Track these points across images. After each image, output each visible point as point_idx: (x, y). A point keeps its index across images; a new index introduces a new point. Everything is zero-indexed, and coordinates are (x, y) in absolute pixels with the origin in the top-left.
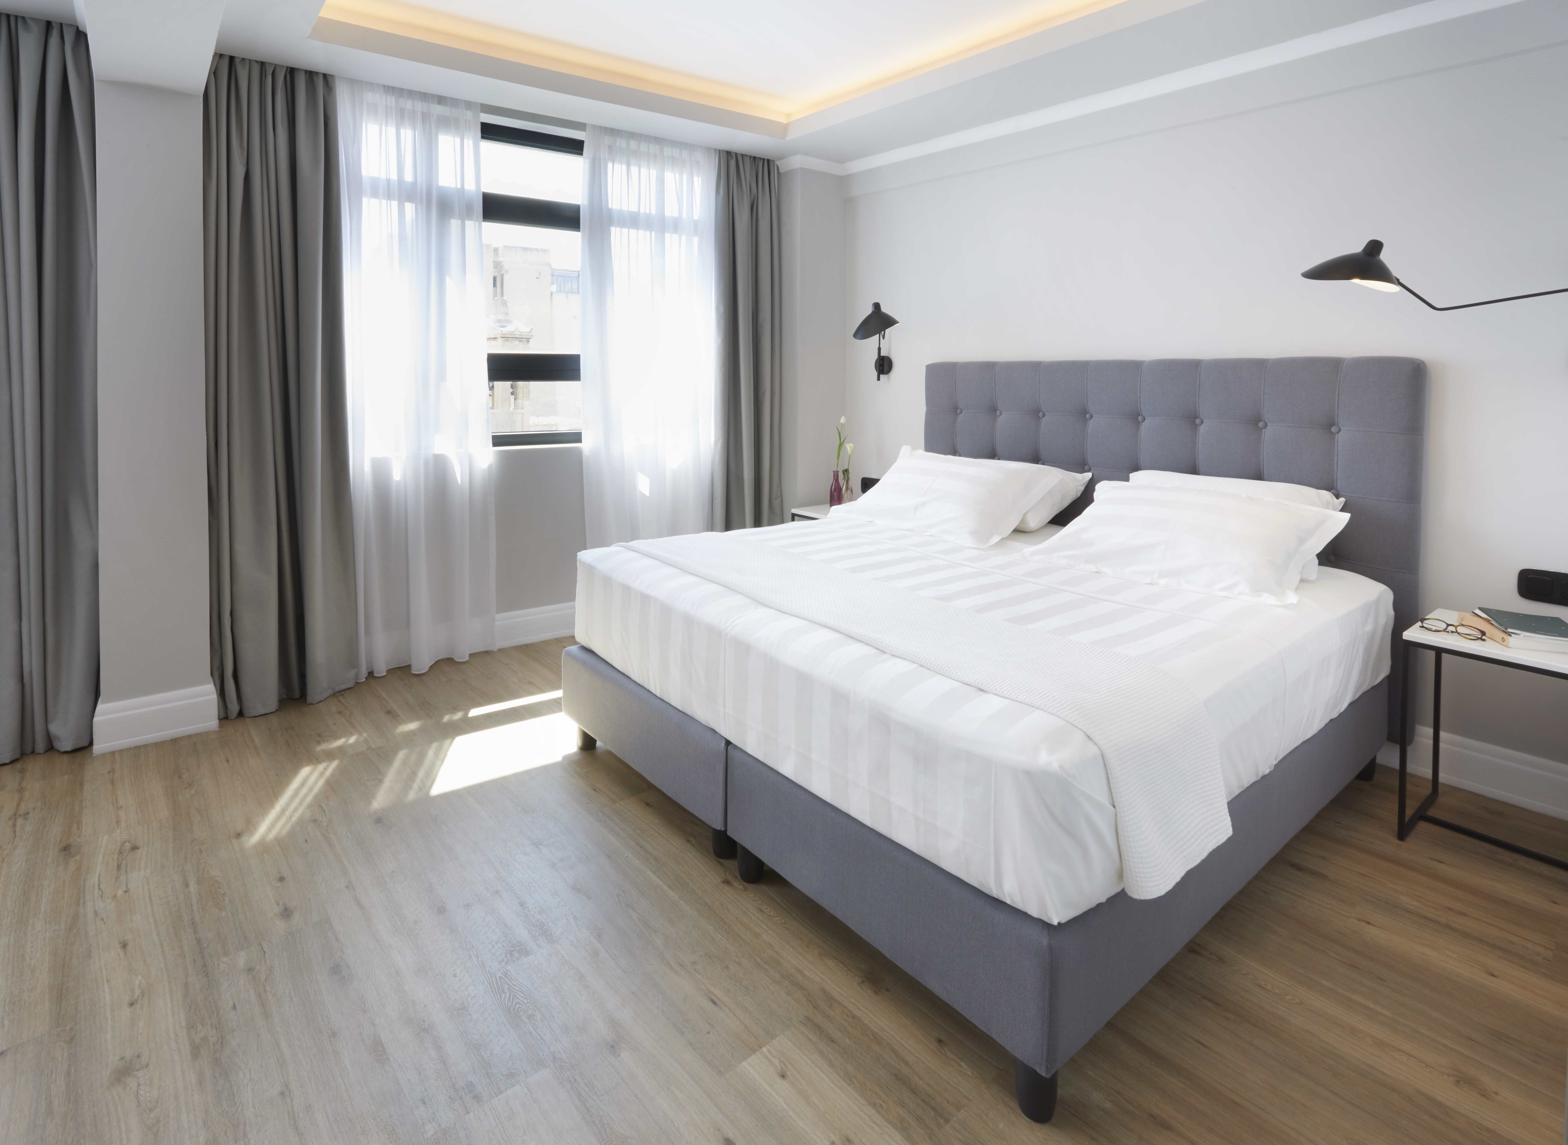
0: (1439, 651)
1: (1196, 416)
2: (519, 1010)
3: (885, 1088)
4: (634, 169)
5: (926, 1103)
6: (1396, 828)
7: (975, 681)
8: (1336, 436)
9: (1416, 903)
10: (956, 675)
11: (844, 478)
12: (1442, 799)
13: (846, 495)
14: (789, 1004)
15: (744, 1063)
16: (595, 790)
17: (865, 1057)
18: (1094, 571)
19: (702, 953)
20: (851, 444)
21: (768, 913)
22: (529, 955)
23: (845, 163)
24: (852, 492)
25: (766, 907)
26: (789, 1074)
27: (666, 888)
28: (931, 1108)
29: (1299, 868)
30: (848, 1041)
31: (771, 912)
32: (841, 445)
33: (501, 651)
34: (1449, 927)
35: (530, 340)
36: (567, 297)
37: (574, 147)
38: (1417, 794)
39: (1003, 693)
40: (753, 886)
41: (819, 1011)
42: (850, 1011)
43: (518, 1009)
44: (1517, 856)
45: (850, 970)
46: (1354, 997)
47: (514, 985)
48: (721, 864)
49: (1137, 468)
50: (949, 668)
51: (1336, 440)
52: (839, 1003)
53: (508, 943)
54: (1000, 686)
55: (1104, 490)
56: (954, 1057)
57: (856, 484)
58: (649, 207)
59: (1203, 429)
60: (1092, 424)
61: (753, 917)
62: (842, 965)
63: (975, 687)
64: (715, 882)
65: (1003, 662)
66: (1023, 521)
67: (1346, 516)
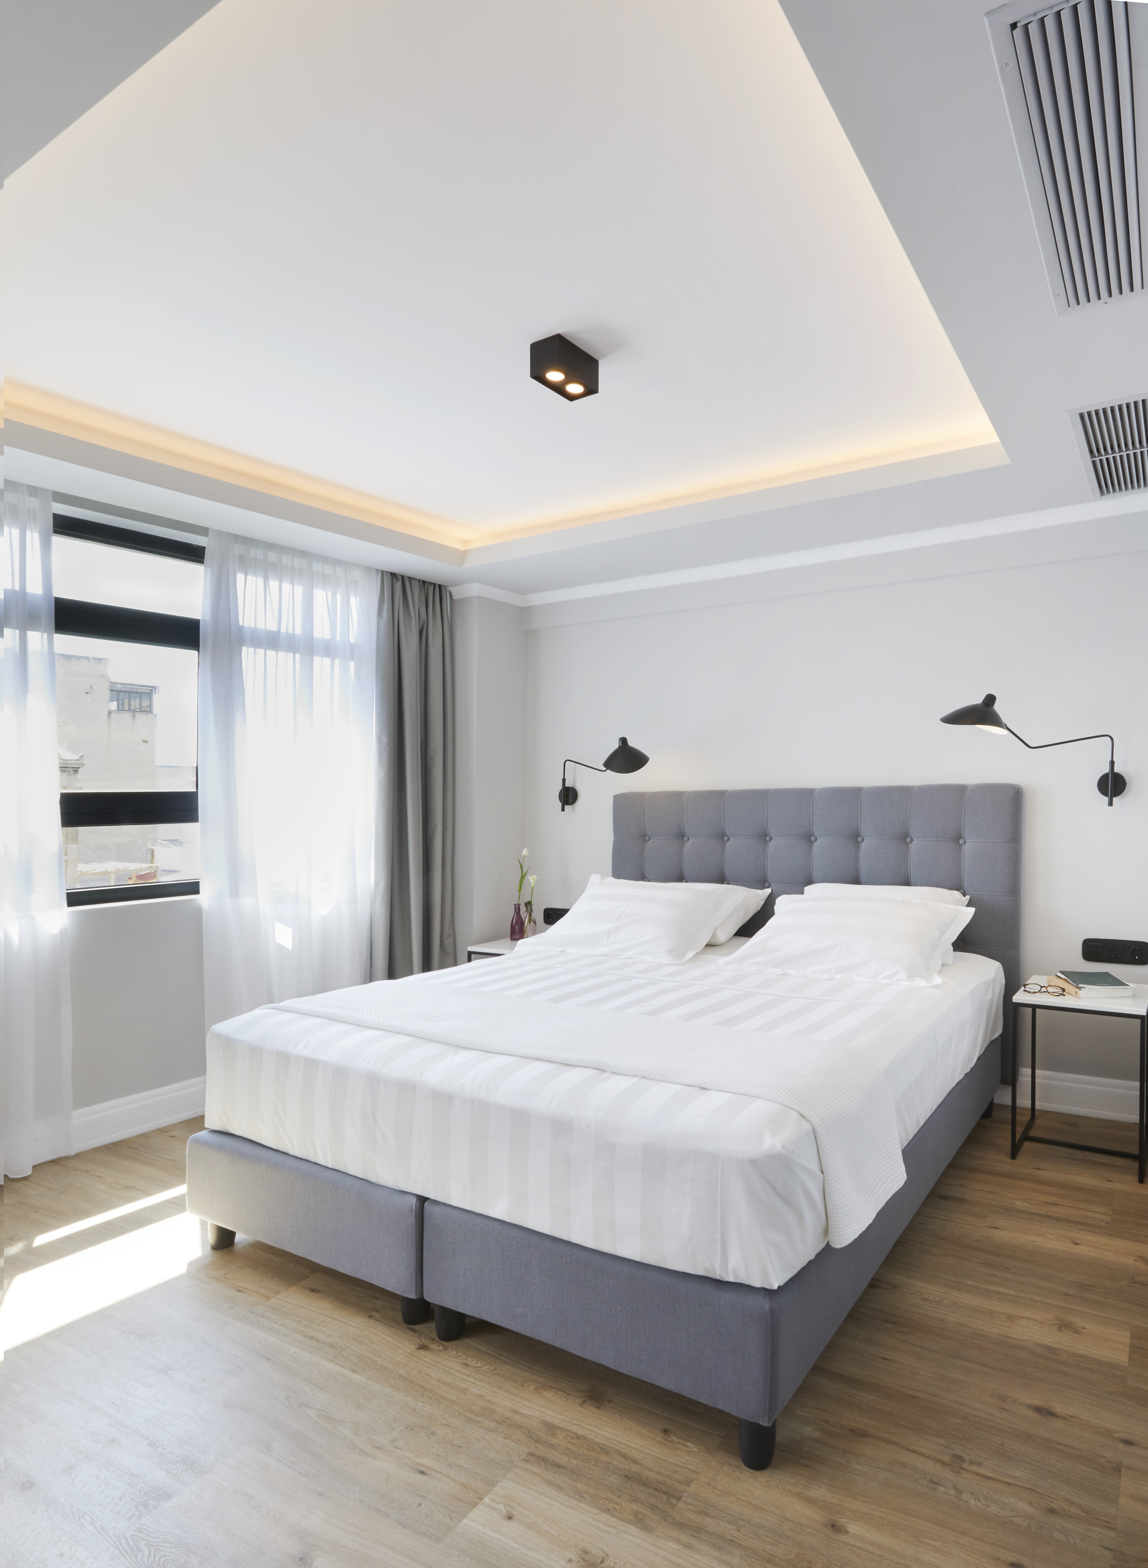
0: (1034, 1007)
1: (858, 836)
2: (166, 1562)
3: (617, 1491)
4: (274, 584)
5: (658, 1490)
6: (1009, 1150)
7: (698, 1081)
8: (963, 847)
9: (1025, 1205)
10: (679, 1079)
11: (527, 910)
12: (1037, 1122)
13: (529, 927)
14: (508, 1447)
15: (465, 1521)
16: (240, 1291)
17: (594, 1470)
18: (781, 973)
19: (402, 1428)
20: (534, 876)
21: (474, 1365)
22: (171, 1498)
23: (526, 594)
24: (536, 924)
25: (471, 1360)
26: (515, 1513)
27: (348, 1373)
28: (663, 1492)
29: (946, 1198)
30: (575, 1462)
31: (477, 1363)
32: (523, 877)
33: (77, 1156)
34: (1048, 1217)
35: (79, 769)
36: (134, 716)
37: (194, 554)
38: (1023, 1119)
39: (725, 1088)
40: (454, 1342)
41: (541, 1443)
42: (574, 1433)
43: (164, 1562)
44: (1085, 1153)
45: (570, 1395)
46: (990, 1287)
47: (155, 1538)
48: (414, 1331)
49: (810, 882)
50: (671, 1074)
51: (963, 850)
52: (562, 1429)
53: (138, 1493)
54: (722, 1083)
55: (783, 903)
56: (680, 1440)
57: (538, 915)
58: (293, 625)
59: (863, 846)
60: (771, 845)
61: (457, 1374)
62: (560, 1393)
63: (698, 1087)
64: (409, 1351)
65: (720, 1061)
66: (713, 936)
67: (972, 910)
